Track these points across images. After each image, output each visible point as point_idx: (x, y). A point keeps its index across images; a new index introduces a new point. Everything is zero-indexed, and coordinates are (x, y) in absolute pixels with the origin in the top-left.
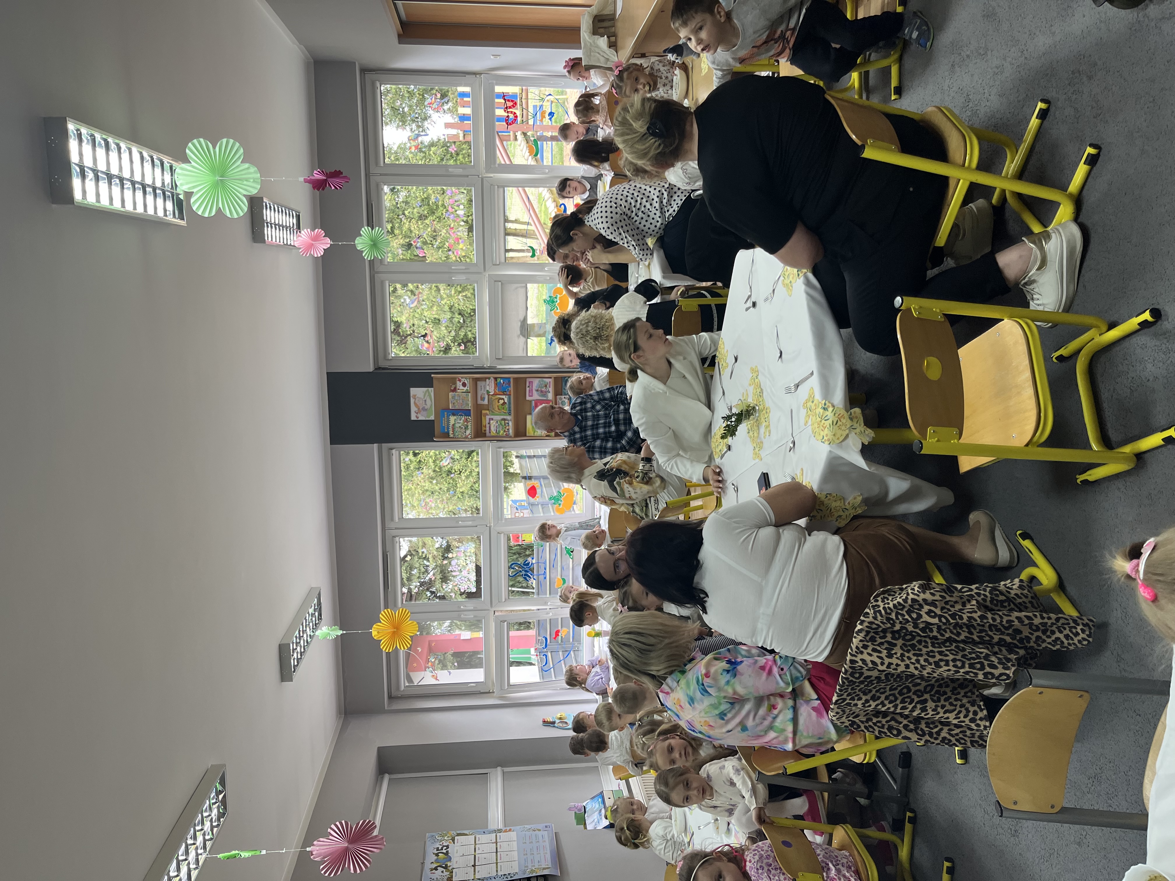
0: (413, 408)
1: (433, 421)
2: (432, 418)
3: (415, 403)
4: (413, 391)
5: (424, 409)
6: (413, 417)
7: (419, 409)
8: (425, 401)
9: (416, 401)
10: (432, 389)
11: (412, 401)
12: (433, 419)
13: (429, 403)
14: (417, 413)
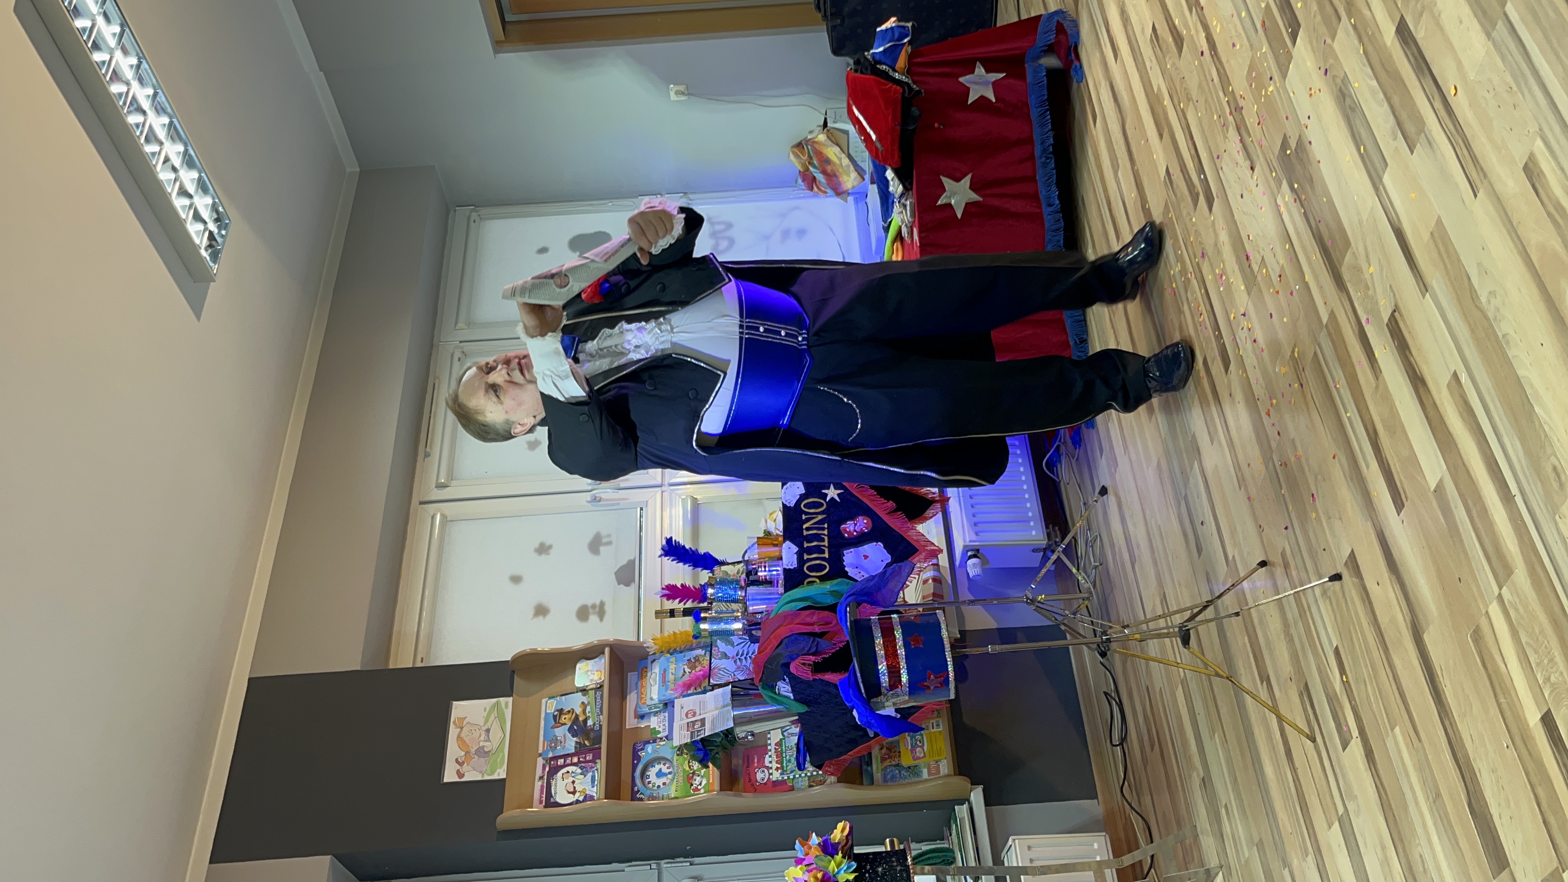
0: (453, 750)
1: (504, 780)
2: (501, 774)
3: (459, 737)
4: (461, 709)
5: (482, 753)
6: (450, 776)
7: (467, 753)
8: (488, 731)
9: (463, 735)
10: (510, 700)
11: (453, 732)
12: (503, 776)
13: (496, 735)
14: (461, 764)
